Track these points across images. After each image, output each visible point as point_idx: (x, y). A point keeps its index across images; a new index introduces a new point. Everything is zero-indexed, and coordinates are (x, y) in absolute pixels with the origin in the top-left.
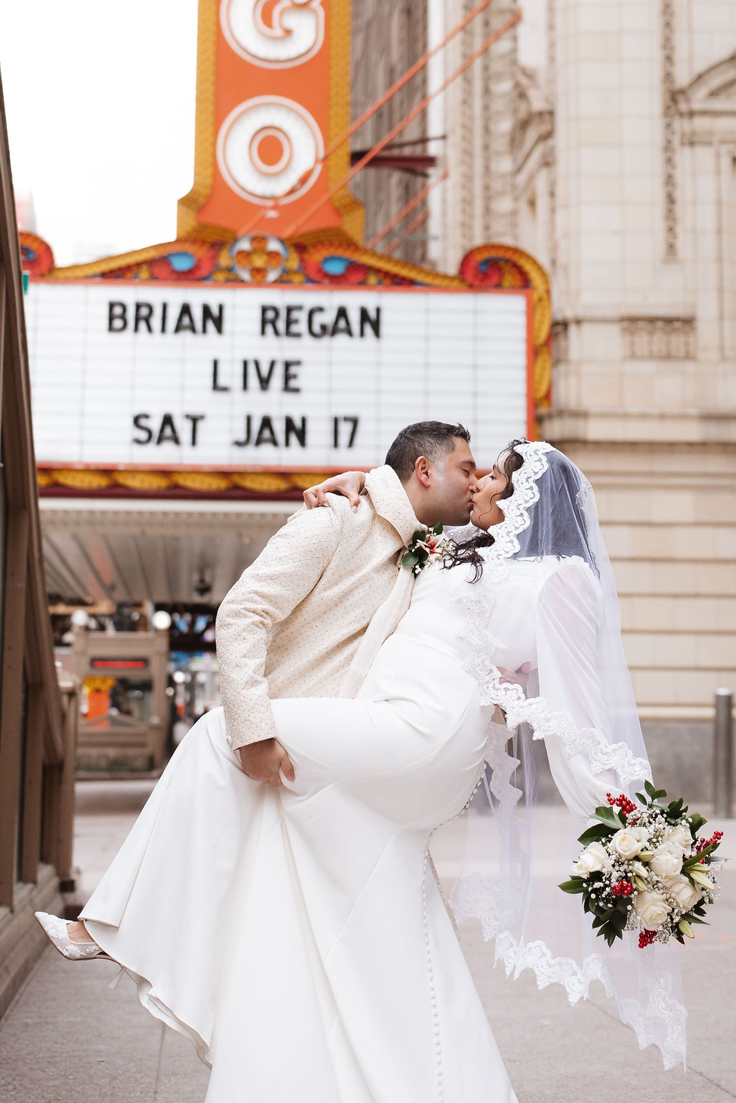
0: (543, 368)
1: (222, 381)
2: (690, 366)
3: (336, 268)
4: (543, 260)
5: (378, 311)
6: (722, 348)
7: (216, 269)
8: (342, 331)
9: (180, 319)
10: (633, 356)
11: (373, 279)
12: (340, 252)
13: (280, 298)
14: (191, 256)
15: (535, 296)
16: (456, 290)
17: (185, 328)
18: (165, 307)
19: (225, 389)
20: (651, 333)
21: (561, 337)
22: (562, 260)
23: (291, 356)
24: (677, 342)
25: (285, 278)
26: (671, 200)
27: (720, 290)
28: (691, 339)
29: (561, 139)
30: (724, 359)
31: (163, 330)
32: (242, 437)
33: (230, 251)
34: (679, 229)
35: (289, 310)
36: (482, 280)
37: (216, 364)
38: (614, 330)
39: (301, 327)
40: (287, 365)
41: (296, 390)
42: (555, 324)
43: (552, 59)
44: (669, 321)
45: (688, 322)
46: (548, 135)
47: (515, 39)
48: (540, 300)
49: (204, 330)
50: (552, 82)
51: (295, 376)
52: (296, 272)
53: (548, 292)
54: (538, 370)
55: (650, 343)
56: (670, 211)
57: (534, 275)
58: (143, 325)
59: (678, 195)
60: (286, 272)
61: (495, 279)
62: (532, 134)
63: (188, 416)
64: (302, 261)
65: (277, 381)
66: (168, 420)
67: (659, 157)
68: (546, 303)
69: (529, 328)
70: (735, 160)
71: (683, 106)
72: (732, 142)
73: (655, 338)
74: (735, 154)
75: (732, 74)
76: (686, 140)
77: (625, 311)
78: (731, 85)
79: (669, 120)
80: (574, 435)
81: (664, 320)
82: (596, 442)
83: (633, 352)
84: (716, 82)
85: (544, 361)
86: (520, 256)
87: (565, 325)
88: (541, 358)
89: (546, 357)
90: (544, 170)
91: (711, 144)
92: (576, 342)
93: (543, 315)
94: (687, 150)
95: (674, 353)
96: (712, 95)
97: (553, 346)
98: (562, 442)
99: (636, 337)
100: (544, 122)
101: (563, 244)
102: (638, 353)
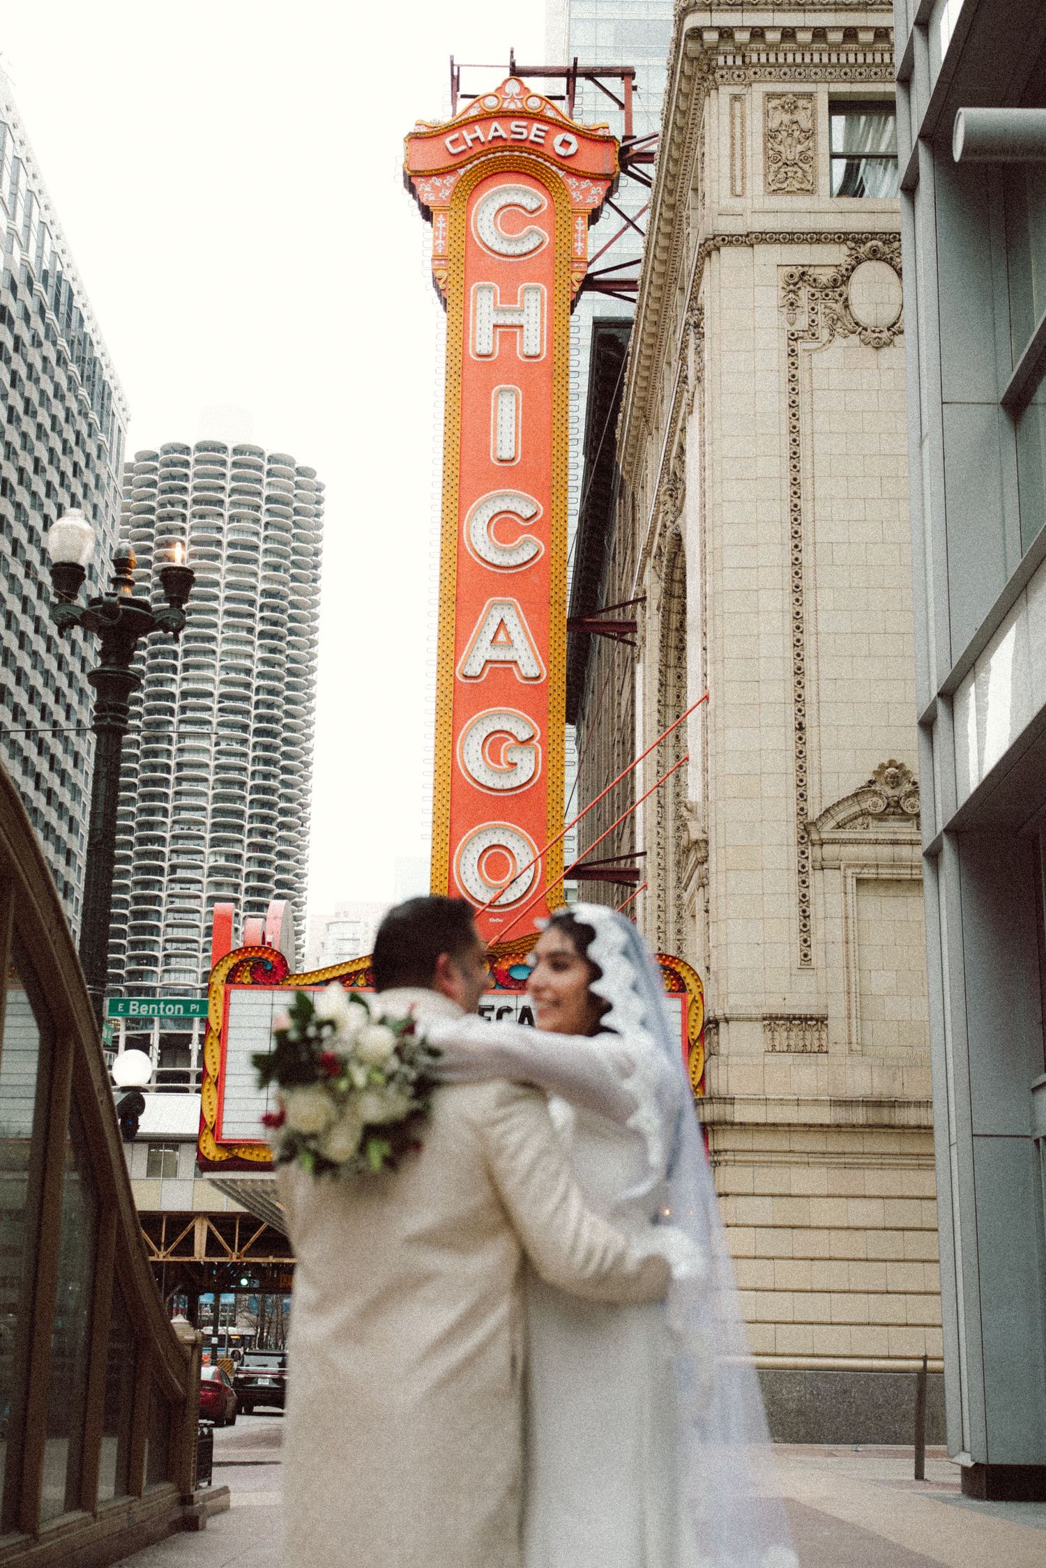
0: (697, 1060)
2: (822, 1058)
4: (700, 969)
6: (849, 1043)
10: (773, 1050)
15: (690, 998)
20: (789, 1031)
21: (713, 1032)
22: (714, 968)
24: (812, 1037)
26: (805, 915)
27: (848, 992)
28: (823, 1034)
29: (712, 864)
30: (851, 1052)
34: (812, 940)
38: (758, 1027)
42: (710, 1022)
43: (706, 797)
44: (804, 1019)
45: (821, 1020)
46: (705, 860)
48: (694, 1000)
50: (706, 816)
53: (701, 995)
55: (788, 1038)
56: (805, 926)
57: (689, 980)
59: (811, 911)
62: (693, 858)
64: (492, 968)
67: (795, 879)
68: (699, 1004)
69: (685, 1025)
70: (860, 881)
71: (815, 836)
72: (857, 866)
73: (793, 1034)
74: (861, 876)
75: (856, 809)
76: (818, 865)
77: (766, 1011)
78: (856, 818)
79: (802, 848)
80: (722, 1119)
81: (800, 1019)
82: (741, 1124)
83: (774, 1046)
84: (841, 816)
85: (699, 1054)
86: (677, 964)
87: (716, 1023)
88: (695, 1050)
89: (700, 1050)
90: (701, 889)
91: (839, 869)
92: (727, 1037)
93: (697, 1014)
94: (819, 874)
95: (809, 1048)
96: (839, 826)
97: (706, 1043)
98: (712, 1124)
99: (776, 1033)
100: (700, 849)
101: (715, 953)
102: (777, 1047)
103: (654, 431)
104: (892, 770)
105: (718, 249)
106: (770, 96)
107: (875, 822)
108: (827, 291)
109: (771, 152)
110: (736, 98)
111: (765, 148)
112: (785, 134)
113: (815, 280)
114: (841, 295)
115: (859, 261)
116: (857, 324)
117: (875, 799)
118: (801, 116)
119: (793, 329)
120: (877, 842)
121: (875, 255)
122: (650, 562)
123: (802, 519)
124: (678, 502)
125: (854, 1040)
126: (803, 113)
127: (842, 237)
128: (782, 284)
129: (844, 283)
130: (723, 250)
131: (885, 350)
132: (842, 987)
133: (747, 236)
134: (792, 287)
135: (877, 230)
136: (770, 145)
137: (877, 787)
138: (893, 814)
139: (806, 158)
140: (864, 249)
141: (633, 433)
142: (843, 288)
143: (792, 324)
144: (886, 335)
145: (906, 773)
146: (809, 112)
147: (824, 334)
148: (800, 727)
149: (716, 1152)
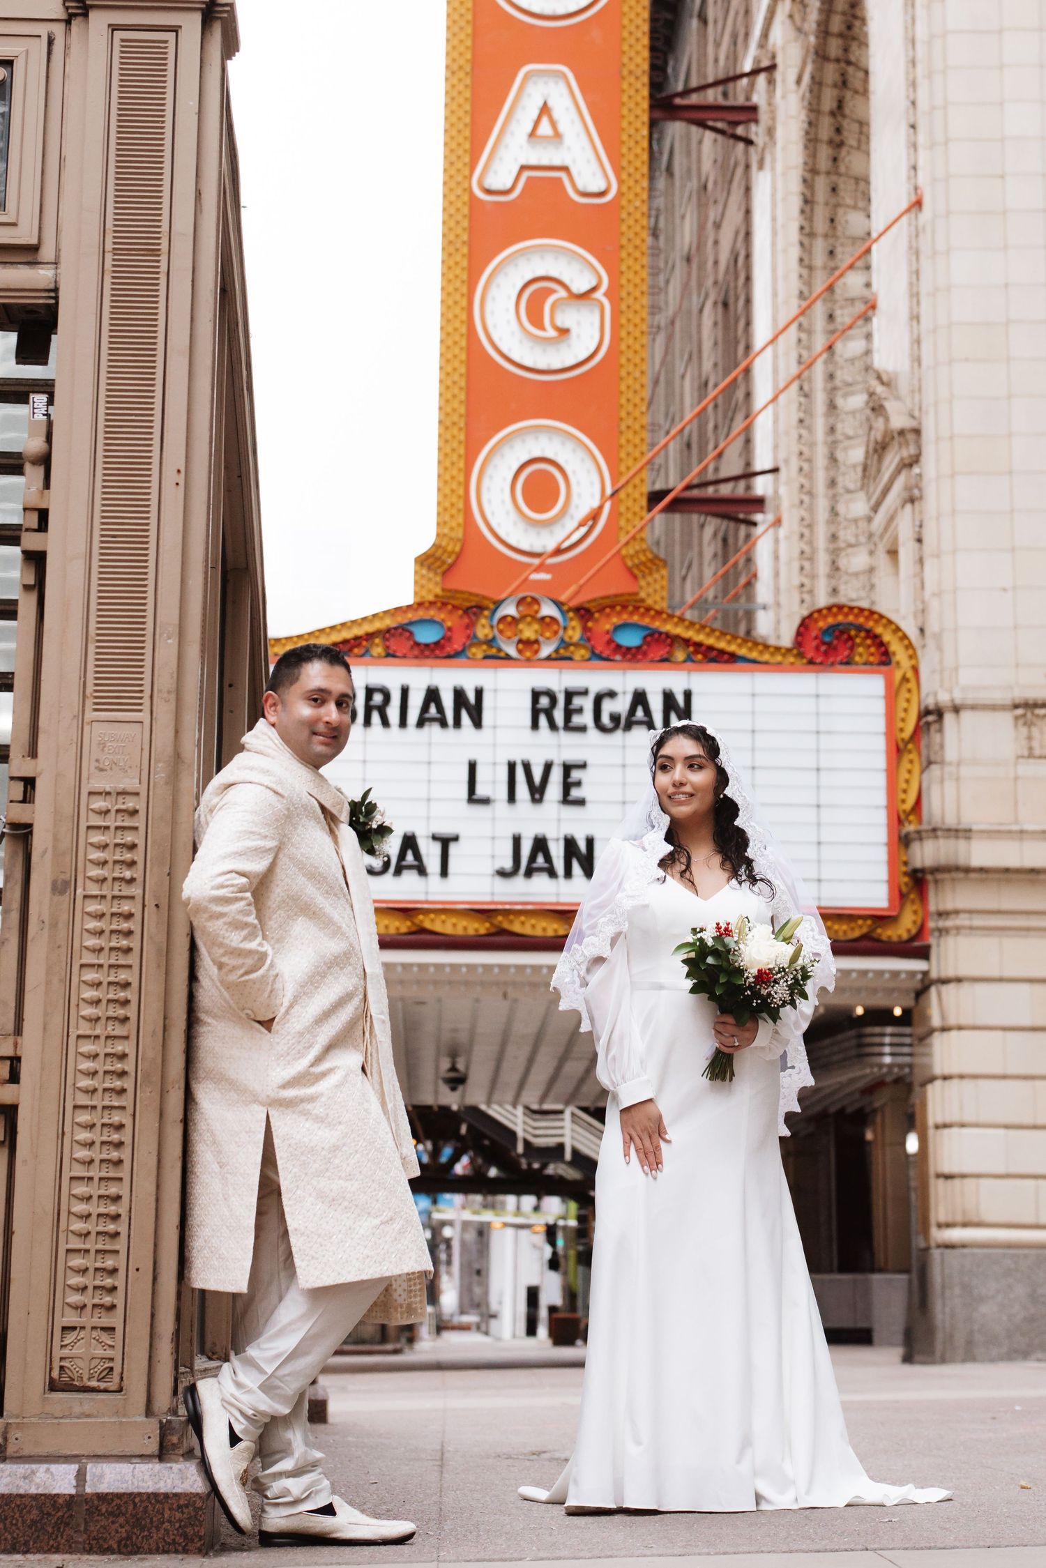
0: (910, 772)
1: (481, 791)
3: (630, 639)
4: (909, 627)
5: (688, 694)
7: (473, 641)
8: (640, 723)
9: (425, 708)
10: (1031, 756)
11: (680, 655)
12: (635, 618)
13: (557, 680)
14: (441, 624)
16: (792, 668)
17: (432, 720)
18: (405, 692)
19: (486, 801)
21: (934, 728)
22: (933, 627)
23: (572, 756)
25: (563, 652)
29: (929, 466)
31: (403, 723)
32: (508, 864)
33: (491, 617)
35: (569, 695)
36: (826, 654)
37: (472, 767)
38: (1005, 720)
39: (587, 718)
40: (567, 769)
41: (581, 802)
42: (928, 712)
43: (917, 360)
46: (915, 460)
47: (869, 337)
48: (905, 679)
49: (457, 723)
50: (917, 391)
51: (578, 784)
52: (576, 645)
53: (915, 670)
54: (904, 775)
57: (895, 647)
58: (376, 717)
60: (564, 644)
61: (845, 654)
62: (891, 460)
63: (435, 838)
64: (585, 629)
65: (554, 790)
66: (409, 842)
68: (912, 685)
69: (890, 717)
77: (1020, 694)
80: (952, 861)
82: (982, 870)
83: (1031, 749)
85: (910, 762)
86: (877, 622)
87: (939, 713)
88: (906, 758)
89: (913, 756)
90: (908, 507)
92: (956, 737)
93: (908, 701)
97: (923, 743)
98: (936, 870)
99: (1035, 731)
100: (907, 444)
101: (934, 605)
102: (1037, 752)
149: (941, 914)
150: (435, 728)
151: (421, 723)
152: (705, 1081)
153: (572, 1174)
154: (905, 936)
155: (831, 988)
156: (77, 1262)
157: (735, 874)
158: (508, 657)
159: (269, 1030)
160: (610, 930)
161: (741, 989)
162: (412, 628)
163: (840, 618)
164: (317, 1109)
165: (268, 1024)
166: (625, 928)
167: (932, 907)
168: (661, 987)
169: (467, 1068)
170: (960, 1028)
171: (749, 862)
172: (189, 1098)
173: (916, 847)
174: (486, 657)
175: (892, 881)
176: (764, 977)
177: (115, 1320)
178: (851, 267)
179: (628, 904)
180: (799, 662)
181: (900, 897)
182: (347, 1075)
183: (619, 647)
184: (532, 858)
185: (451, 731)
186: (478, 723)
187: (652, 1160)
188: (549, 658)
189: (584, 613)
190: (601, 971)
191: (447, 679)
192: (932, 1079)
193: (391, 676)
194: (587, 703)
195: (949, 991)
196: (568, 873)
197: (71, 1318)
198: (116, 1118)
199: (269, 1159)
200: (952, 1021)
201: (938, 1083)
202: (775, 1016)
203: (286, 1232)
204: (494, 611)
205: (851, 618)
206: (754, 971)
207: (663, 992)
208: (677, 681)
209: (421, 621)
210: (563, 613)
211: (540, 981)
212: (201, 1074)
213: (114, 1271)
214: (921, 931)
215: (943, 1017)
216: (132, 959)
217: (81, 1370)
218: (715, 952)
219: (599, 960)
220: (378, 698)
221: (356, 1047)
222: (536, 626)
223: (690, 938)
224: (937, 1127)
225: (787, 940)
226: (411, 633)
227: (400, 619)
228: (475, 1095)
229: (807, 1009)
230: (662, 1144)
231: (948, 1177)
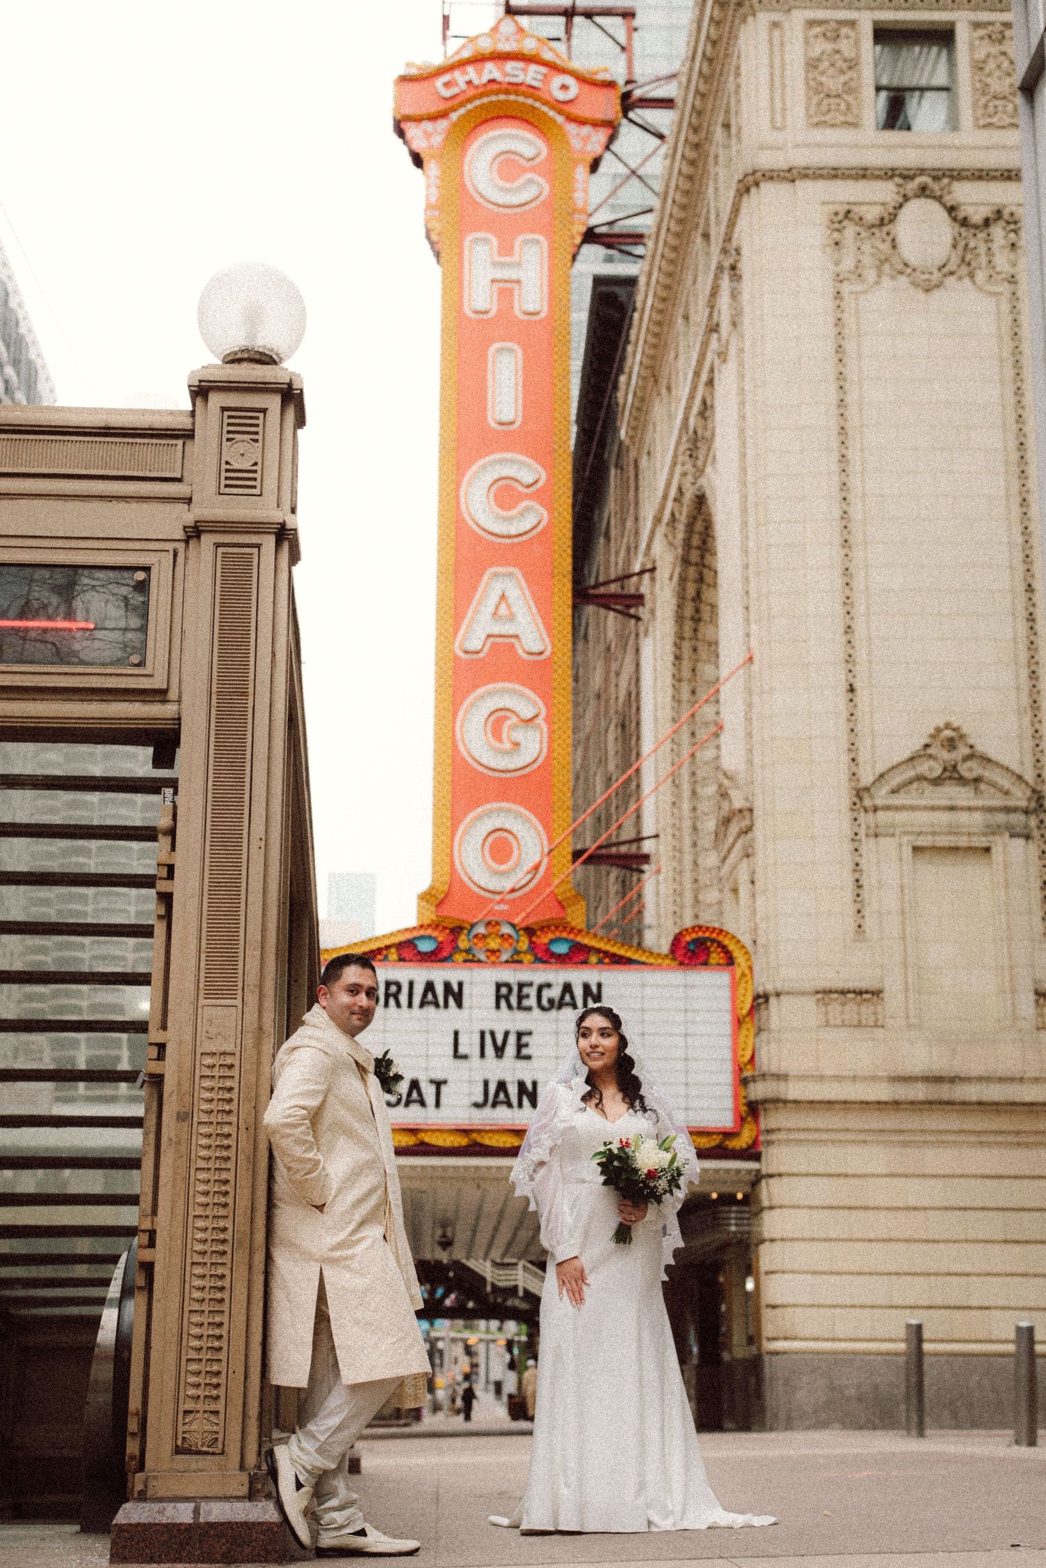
0: (747, 1036)
1: (462, 1050)
2: (879, 1033)
3: (562, 949)
4: (746, 939)
5: (599, 986)
6: (908, 1017)
7: (457, 950)
8: (567, 1004)
9: (425, 995)
10: (827, 1024)
11: (593, 959)
12: (564, 935)
14: (435, 939)
15: (738, 973)
16: (669, 968)
17: (429, 1003)
18: (411, 984)
19: (465, 1057)
20: (843, 1004)
21: (763, 1006)
22: (762, 940)
23: (522, 1027)
24: (866, 1010)
25: (516, 957)
26: (858, 884)
27: (905, 964)
28: (879, 1008)
29: (758, 832)
30: (909, 1026)
31: (410, 1005)
32: (480, 1099)
33: (468, 934)
34: (866, 912)
35: (521, 986)
36: (690, 958)
37: (456, 1034)
38: (810, 1002)
39: (532, 1001)
40: (520, 1035)
41: (528, 1057)
42: (757, 997)
43: (750, 762)
44: (859, 993)
46: (748, 830)
47: (718, 747)
48: (743, 975)
49: (446, 1005)
50: (751, 782)
51: (527, 1045)
52: (525, 953)
53: (751, 968)
54: (742, 1039)
55: (842, 1012)
56: (858, 895)
57: (738, 955)
58: (392, 1001)
59: (864, 882)
60: (517, 952)
61: (703, 958)
62: (734, 828)
63: (432, 1081)
64: (531, 942)
65: (511, 1050)
66: (415, 1085)
67: (849, 847)
68: (749, 978)
69: (734, 1000)
70: (916, 849)
71: (867, 802)
72: (912, 833)
73: (847, 1008)
74: (918, 843)
75: (911, 774)
76: (871, 832)
77: (820, 984)
78: (911, 783)
79: (855, 815)
80: (775, 1095)
81: (854, 992)
82: (796, 1102)
83: (827, 1021)
84: (896, 780)
85: (747, 1030)
86: (725, 937)
88: (745, 1026)
89: (750, 1026)
90: (745, 860)
91: (893, 835)
92: (776, 1013)
93: (746, 989)
94: (872, 841)
95: (864, 1022)
96: (894, 792)
97: (756, 1017)
98: (765, 1101)
99: (830, 1008)
100: (744, 817)
101: (763, 926)
102: (832, 1022)
103: (664, 391)
104: (948, 733)
105: (757, 184)
106: (811, 23)
107: (931, 787)
108: (874, 230)
109: (812, 83)
110: (775, 25)
111: (806, 79)
112: (826, 64)
113: (861, 219)
114: (888, 234)
115: (906, 198)
116: (906, 265)
117: (932, 763)
118: (845, 46)
119: (838, 269)
120: (933, 808)
121: (923, 191)
122: (662, 529)
123: (850, 469)
124: (699, 463)
125: (912, 1013)
126: (845, 41)
127: (890, 174)
128: (827, 223)
129: (891, 221)
130: (762, 185)
131: (937, 294)
132: (898, 958)
133: (790, 170)
134: (837, 226)
135: (927, 166)
136: (810, 75)
137: (930, 751)
138: (950, 778)
139: (850, 89)
140: (912, 186)
141: (639, 394)
142: (890, 226)
143: (837, 263)
144: (936, 276)
145: (962, 737)
146: (851, 41)
147: (871, 275)
148: (852, 689)
149: (768, 1131)
150: (431, 1009)
151: (422, 1005)
152: (613, 1245)
153: (524, 1306)
154: (744, 1146)
155: (696, 1183)
156: (194, 1367)
157: (632, 1106)
158: (480, 961)
159: (322, 1211)
160: (549, 1143)
161: (637, 1182)
162: (417, 942)
163: (700, 934)
164: (355, 1265)
165: (321, 1208)
166: (559, 1142)
167: (763, 1126)
168: (583, 1181)
169: (454, 1235)
170: (781, 1207)
171: (642, 1098)
172: (269, 1258)
173: (751, 1085)
174: (465, 961)
175: (736, 1109)
176: (652, 1175)
177: (220, 1406)
178: (707, 701)
179: (561, 1126)
180: (675, 963)
181: (741, 1120)
182: (373, 1242)
183: (553, 955)
184: (497, 1095)
185: (442, 1010)
186: (459, 1004)
187: (577, 1297)
188: (507, 962)
189: (530, 931)
190: (542, 1171)
191: (439, 975)
192: (763, 1241)
193: (403, 974)
194: (533, 992)
195: (773, 1181)
196: (520, 1105)
197: (189, 1405)
198: (220, 1271)
199: (322, 1298)
200: (776, 1202)
201: (767, 1243)
202: (659, 1200)
203: (333, 1348)
204: (470, 931)
205: (707, 934)
206: (645, 1171)
207: (586, 1185)
208: (591, 975)
209: (422, 937)
210: (517, 932)
211: (502, 1177)
212: (277, 1241)
213: (218, 1373)
214: (755, 1143)
215: (770, 1199)
216: (230, 1165)
217: (196, 1440)
218: (618, 1158)
219: (542, 1164)
220: (393, 989)
221: (380, 1223)
222: (498, 940)
223: (602, 1149)
224: (767, 1273)
225: (667, 1150)
226: (415, 946)
227: (408, 936)
228: (458, 1254)
229: (680, 1194)
230: (585, 1288)
231: (774, 1307)
